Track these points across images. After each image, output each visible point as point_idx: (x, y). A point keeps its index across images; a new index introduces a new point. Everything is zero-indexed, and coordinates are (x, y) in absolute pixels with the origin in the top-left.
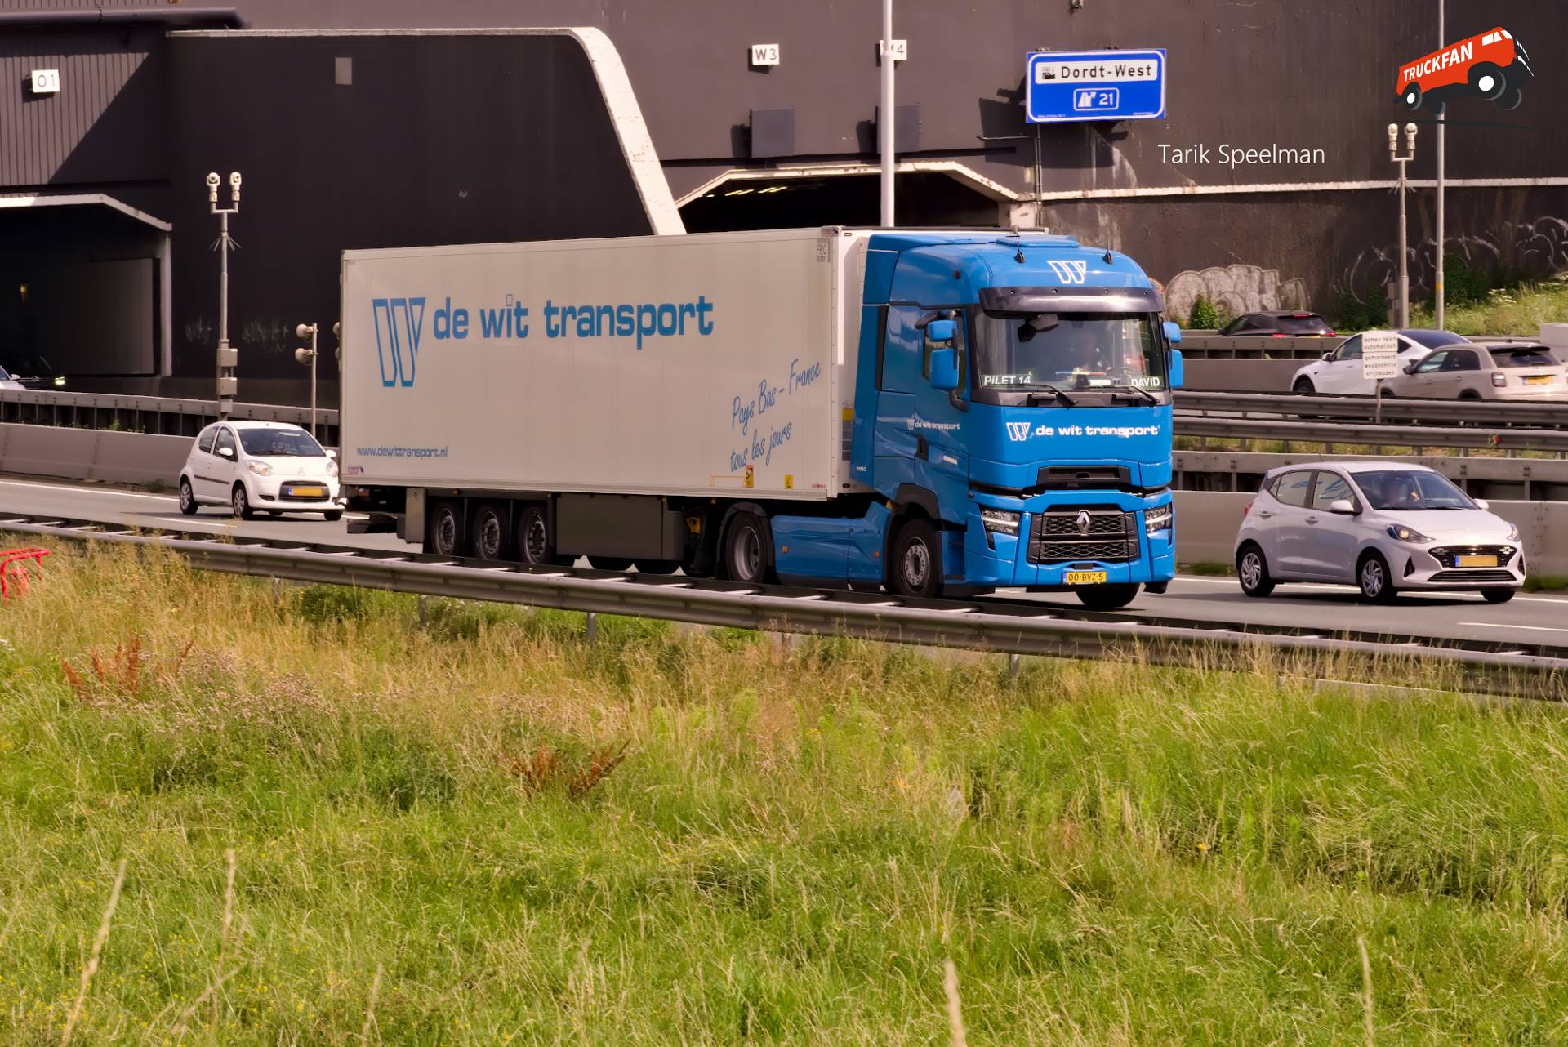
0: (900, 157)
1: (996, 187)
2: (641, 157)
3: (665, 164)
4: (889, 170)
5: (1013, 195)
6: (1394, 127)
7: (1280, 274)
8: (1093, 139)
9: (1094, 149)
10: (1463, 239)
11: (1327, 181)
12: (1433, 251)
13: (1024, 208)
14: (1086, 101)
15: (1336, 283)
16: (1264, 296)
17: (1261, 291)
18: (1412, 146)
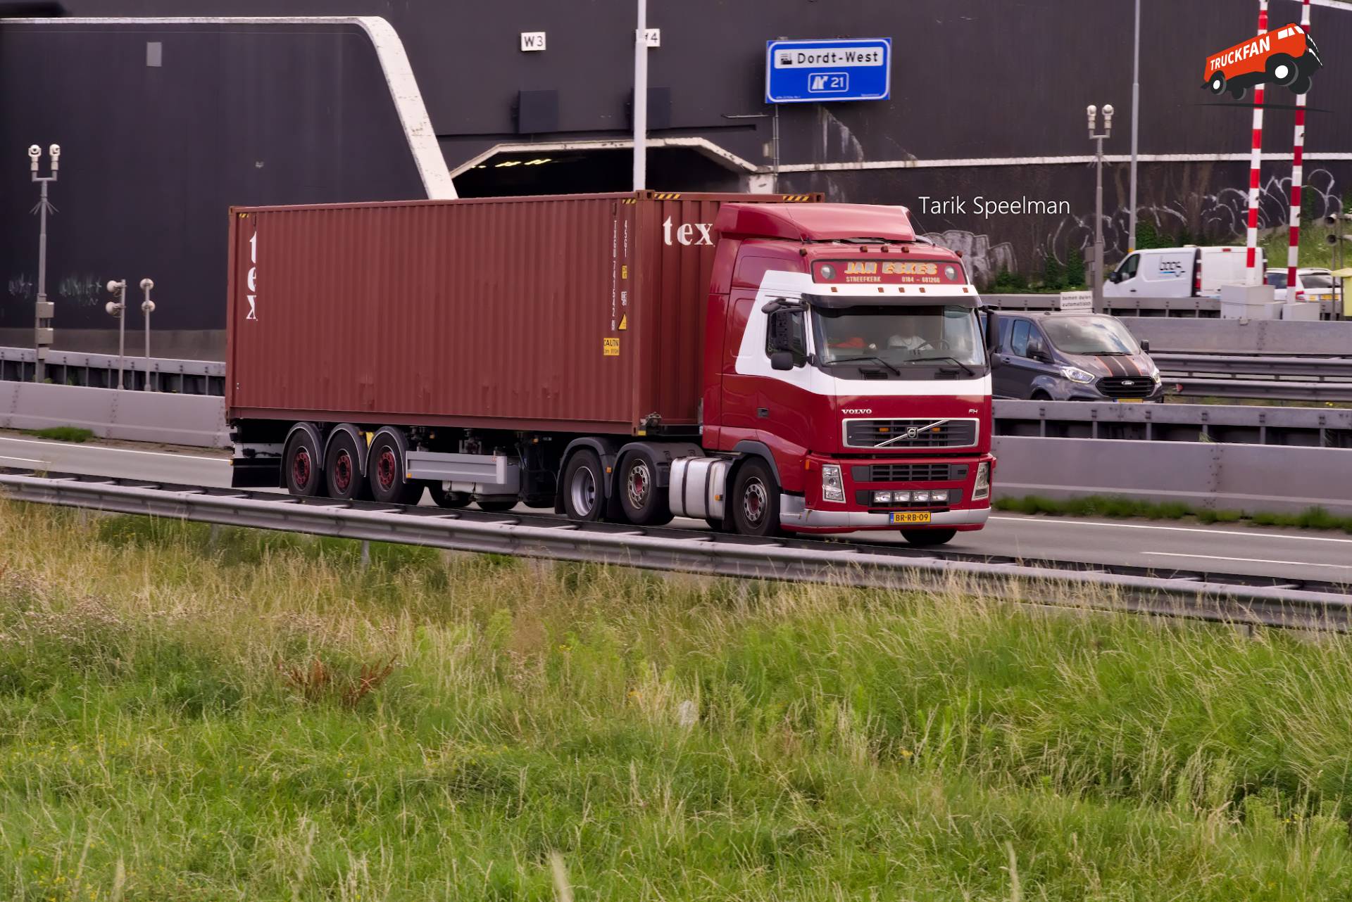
0: (652, 133)
1: (738, 160)
2: (420, 132)
3: (439, 137)
4: (640, 144)
5: (753, 168)
6: (1092, 108)
7: (990, 239)
8: (825, 117)
9: (825, 127)
10: (1154, 208)
11: (1034, 156)
12: (1127, 218)
13: (763, 179)
14: (819, 84)
15: (1040, 247)
16: (976, 258)
17: (974, 254)
18: (1108, 125)
